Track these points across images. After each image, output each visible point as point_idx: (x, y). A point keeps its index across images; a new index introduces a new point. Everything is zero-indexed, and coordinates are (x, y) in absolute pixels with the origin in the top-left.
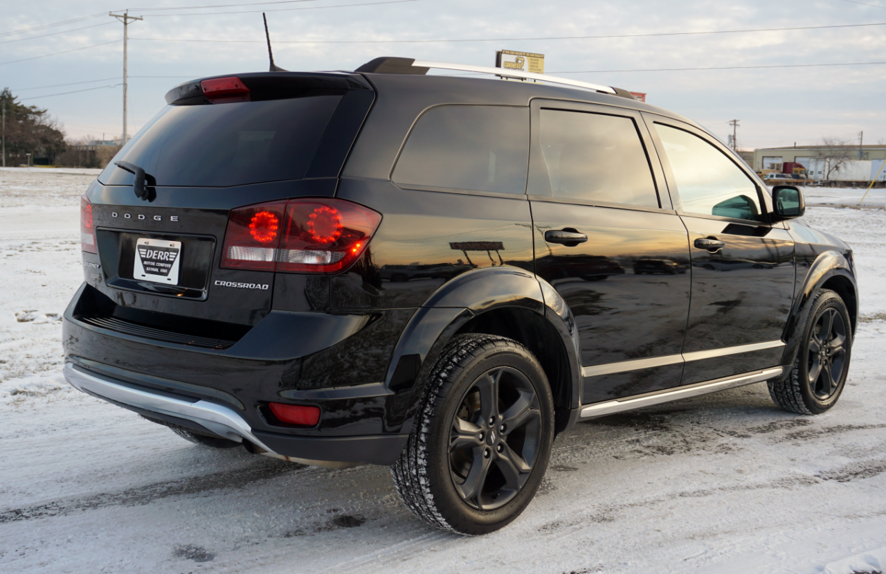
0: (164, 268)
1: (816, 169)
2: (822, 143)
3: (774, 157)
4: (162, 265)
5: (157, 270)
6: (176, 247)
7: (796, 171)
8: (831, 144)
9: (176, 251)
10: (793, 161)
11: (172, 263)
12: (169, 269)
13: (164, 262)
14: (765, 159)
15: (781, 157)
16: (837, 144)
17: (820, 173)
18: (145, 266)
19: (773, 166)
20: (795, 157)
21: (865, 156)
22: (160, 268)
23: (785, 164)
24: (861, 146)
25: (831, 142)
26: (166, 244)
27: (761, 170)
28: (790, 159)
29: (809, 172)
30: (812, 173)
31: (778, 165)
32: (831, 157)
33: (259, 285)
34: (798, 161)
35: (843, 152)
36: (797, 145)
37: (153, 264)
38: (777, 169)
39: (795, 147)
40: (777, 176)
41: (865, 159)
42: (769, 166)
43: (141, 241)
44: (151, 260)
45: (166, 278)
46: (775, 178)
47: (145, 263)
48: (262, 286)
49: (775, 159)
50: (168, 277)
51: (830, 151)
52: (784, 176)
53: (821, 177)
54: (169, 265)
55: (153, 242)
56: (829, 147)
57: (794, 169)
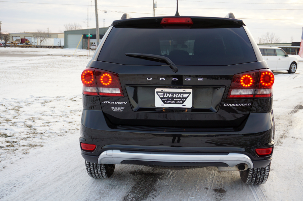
0: (180, 101)
1: (34, 41)
2: (37, 32)
3: (16, 36)
7: (27, 42)
8: (40, 32)
9: (190, 93)
10: (24, 38)
14: (13, 37)
15: (19, 36)
16: (42, 32)
17: (36, 43)
18: (164, 101)
19: (17, 40)
20: (25, 37)
21: (50, 37)
22: (176, 101)
23: (22, 39)
24: (48, 33)
25: (40, 31)
27: (13, 41)
28: (23, 38)
29: (32, 42)
30: (33, 43)
31: (19, 39)
32: (41, 37)
33: (247, 104)
34: (26, 38)
35: (45, 35)
36: (25, 32)
38: (19, 41)
39: (24, 33)
40: (20, 44)
41: (50, 38)
42: (15, 40)
45: (182, 105)
46: (19, 44)
48: (248, 104)
49: (17, 37)
51: (41, 34)
52: (22, 44)
53: (36, 44)
56: (39, 33)
57: (26, 41)
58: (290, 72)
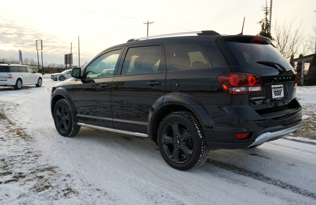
0: (279, 93)
4: (279, 92)
5: (277, 94)
6: (281, 86)
9: (282, 87)
11: (281, 91)
12: (281, 93)
13: (279, 91)
18: (275, 94)
22: (278, 93)
26: (279, 86)
37: (277, 92)
43: (272, 86)
44: (276, 91)
45: (280, 96)
47: (275, 93)
50: (281, 95)
54: (280, 92)
55: (275, 86)
58: (38, 86)
